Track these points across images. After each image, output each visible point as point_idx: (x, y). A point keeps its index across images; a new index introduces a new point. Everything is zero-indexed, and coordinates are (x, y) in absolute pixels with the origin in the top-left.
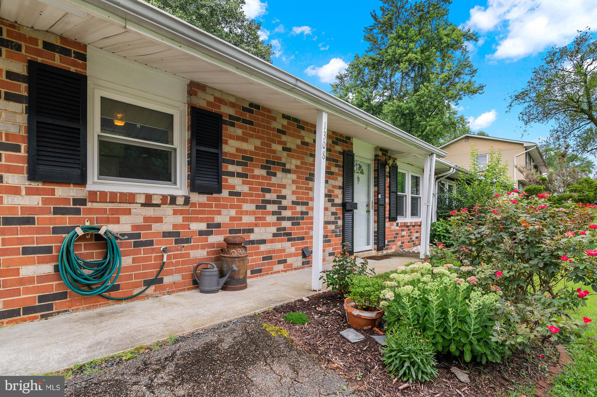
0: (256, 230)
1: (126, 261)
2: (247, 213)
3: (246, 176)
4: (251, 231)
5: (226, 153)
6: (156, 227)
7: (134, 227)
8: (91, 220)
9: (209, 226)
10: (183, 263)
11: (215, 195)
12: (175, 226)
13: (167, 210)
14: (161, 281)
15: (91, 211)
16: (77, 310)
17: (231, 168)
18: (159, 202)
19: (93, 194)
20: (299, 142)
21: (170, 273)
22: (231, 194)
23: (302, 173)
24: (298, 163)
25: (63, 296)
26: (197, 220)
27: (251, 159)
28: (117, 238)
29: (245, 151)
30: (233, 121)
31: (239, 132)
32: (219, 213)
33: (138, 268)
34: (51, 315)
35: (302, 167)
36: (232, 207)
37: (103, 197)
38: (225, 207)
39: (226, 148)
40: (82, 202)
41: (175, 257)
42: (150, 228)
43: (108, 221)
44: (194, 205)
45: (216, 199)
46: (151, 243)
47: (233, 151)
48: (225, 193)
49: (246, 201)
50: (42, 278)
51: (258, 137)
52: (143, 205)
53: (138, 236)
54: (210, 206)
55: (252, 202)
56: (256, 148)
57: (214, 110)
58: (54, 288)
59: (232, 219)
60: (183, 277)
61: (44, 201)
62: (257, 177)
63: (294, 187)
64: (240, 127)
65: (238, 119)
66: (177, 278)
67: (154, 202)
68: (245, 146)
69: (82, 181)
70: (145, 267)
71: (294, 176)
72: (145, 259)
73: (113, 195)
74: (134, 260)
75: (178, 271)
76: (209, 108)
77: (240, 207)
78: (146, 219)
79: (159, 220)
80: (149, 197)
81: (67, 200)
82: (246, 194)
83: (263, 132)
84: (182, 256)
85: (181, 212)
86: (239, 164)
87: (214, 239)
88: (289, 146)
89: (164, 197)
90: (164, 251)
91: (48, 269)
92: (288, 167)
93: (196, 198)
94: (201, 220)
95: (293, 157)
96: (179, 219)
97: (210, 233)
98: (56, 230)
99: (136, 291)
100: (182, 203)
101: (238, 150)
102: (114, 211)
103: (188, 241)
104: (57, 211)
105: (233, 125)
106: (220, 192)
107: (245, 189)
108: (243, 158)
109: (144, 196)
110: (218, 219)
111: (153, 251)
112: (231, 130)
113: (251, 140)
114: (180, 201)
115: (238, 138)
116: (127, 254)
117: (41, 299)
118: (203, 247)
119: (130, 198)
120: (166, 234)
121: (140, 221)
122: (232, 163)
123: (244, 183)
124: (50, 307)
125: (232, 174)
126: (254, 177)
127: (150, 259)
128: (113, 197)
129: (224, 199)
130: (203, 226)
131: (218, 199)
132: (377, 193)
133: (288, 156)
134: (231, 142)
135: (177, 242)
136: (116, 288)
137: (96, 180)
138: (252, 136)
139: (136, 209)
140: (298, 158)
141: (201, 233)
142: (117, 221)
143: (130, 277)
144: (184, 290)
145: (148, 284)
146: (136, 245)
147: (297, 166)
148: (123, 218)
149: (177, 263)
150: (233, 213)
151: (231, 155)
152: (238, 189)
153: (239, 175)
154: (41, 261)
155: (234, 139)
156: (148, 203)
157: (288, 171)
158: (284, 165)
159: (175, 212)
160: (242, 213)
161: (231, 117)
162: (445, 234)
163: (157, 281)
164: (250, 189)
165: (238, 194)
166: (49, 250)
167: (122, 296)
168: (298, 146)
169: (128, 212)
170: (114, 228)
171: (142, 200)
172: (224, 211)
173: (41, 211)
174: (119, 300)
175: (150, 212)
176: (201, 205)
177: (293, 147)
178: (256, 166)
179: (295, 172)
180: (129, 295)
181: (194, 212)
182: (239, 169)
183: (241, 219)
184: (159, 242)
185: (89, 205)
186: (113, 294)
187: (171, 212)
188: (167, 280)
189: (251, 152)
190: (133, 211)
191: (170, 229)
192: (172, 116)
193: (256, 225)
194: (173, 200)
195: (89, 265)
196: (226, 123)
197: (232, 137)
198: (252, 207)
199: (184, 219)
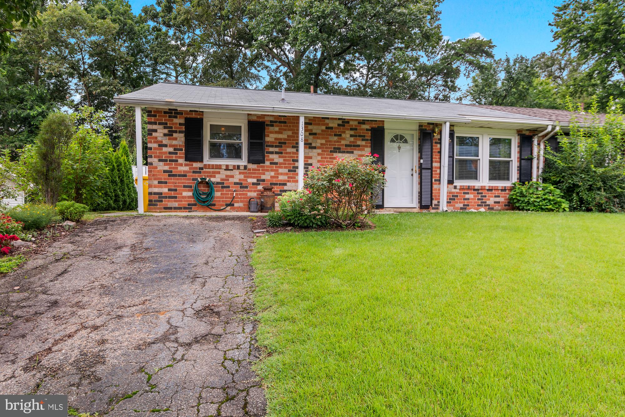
0: (288, 184)
1: (218, 194)
2: (282, 174)
3: (282, 153)
4: (285, 184)
5: (268, 142)
6: (231, 180)
7: (222, 179)
8: (205, 176)
9: (258, 180)
10: (244, 198)
11: (261, 165)
12: (240, 180)
13: (236, 172)
14: (233, 205)
15: (205, 172)
16: (200, 211)
17: (271, 149)
18: (232, 168)
19: (205, 165)
20: (324, 128)
21: (238, 202)
22: (271, 163)
23: (326, 148)
24: (323, 141)
25: (195, 205)
26: (251, 177)
27: (285, 143)
28: (213, 184)
29: (281, 139)
30: (272, 124)
31: (277, 129)
32: (264, 174)
33: (223, 198)
34: (191, 211)
35: (327, 144)
36: (272, 171)
37: (209, 166)
38: (268, 171)
39: (267, 139)
40: (201, 169)
41: (240, 194)
42: (228, 180)
43: (211, 176)
44: (250, 170)
45: (262, 167)
46: (229, 187)
47: (273, 140)
48: (267, 163)
49: (281, 168)
50: (189, 197)
51: (289, 130)
52: (225, 170)
53: (223, 183)
54: (259, 170)
55: (285, 168)
56: (288, 136)
57: (261, 120)
58: (192, 201)
59: (272, 177)
60: (244, 205)
61: (190, 168)
62: (290, 153)
63: (319, 158)
64: (277, 126)
65: (276, 122)
66: (241, 205)
67: (230, 168)
68: (280, 136)
69: (201, 160)
70: (226, 198)
71: (319, 151)
72: (226, 194)
73: (213, 165)
74: (221, 194)
75: (241, 202)
76: (258, 120)
77: (278, 170)
78: (227, 176)
79: (232, 177)
80: (227, 166)
81: (196, 168)
82: (281, 164)
83: (293, 126)
84: (243, 194)
85: (243, 173)
86: (276, 147)
87: (260, 187)
88: (314, 131)
89: (234, 166)
90: (235, 191)
91: (190, 194)
92: (313, 145)
93: (251, 166)
94: (254, 177)
95: (318, 138)
96: (242, 177)
97: (259, 184)
98: (193, 180)
99: (222, 208)
100: (243, 168)
101: (276, 139)
102: (214, 172)
103: (246, 187)
104: (194, 172)
105: (272, 126)
106: (264, 163)
107: (281, 160)
108: (279, 143)
109: (225, 166)
110: (263, 177)
111: (230, 191)
112: (271, 129)
113: (284, 132)
114: (242, 168)
115: (276, 132)
116: (217, 191)
117: (189, 205)
118: (255, 191)
119: (219, 167)
120: (235, 183)
121: (224, 177)
122: (272, 146)
123: (280, 157)
124: (191, 208)
125: (272, 153)
126: (287, 153)
127: (228, 194)
128: (213, 167)
129: (267, 166)
130: (255, 181)
131: (264, 166)
132: (421, 158)
133: (313, 138)
134: (271, 135)
135: (241, 187)
136: (214, 205)
137: (208, 160)
138: (285, 130)
139: (222, 171)
140: (323, 138)
141: (253, 184)
142: (215, 177)
143: (220, 201)
144: (244, 211)
145: (227, 205)
146: (223, 187)
147: (321, 144)
148: (217, 175)
149: (241, 198)
150: (273, 174)
151: (271, 142)
152: (276, 161)
153: (276, 153)
154: (189, 191)
155: (273, 133)
156: (227, 169)
157: (315, 148)
158: (311, 144)
159: (240, 173)
160: (278, 174)
161: (271, 121)
162: (519, 198)
163: (231, 205)
164: (284, 160)
165: (276, 163)
166: (191, 187)
167: (216, 209)
168: (322, 131)
169: (219, 173)
170: (213, 180)
171: (224, 168)
172: (267, 173)
173: (189, 172)
174: (215, 210)
175: (228, 173)
176: (253, 170)
177: (318, 131)
178: (288, 147)
179: (319, 148)
180: (219, 209)
181: (250, 173)
182: (277, 150)
183: (278, 177)
184: (232, 187)
185: (204, 169)
186: (213, 207)
187: (238, 173)
188: (236, 205)
189: (285, 139)
190: (221, 172)
191: (237, 181)
192: (241, 126)
193: (288, 181)
194: (238, 167)
195: (204, 194)
196: (268, 125)
197: (272, 133)
198: (286, 171)
199: (245, 177)
